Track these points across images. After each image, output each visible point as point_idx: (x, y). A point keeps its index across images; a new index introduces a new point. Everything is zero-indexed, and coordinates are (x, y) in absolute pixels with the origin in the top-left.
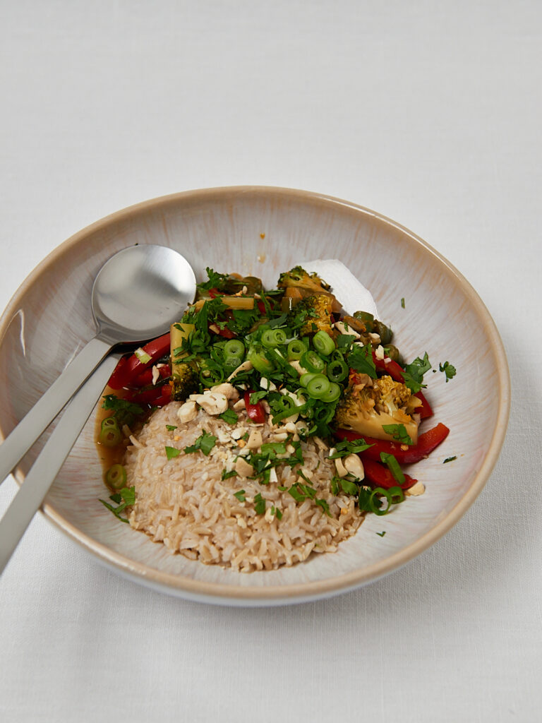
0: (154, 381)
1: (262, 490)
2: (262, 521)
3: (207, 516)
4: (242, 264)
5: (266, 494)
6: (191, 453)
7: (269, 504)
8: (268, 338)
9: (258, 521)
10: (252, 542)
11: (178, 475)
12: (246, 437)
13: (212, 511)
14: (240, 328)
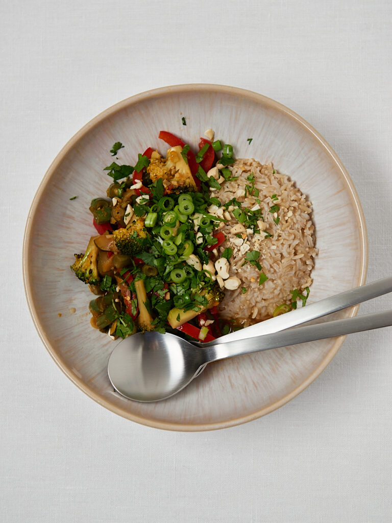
0: (212, 322)
1: (266, 212)
2: (283, 204)
3: (293, 236)
4: (82, 323)
5: (267, 209)
6: (260, 265)
7: (271, 205)
8: (172, 250)
9: (283, 206)
10: (296, 204)
11: (275, 266)
12: (238, 235)
13: (290, 234)
14: (158, 281)
